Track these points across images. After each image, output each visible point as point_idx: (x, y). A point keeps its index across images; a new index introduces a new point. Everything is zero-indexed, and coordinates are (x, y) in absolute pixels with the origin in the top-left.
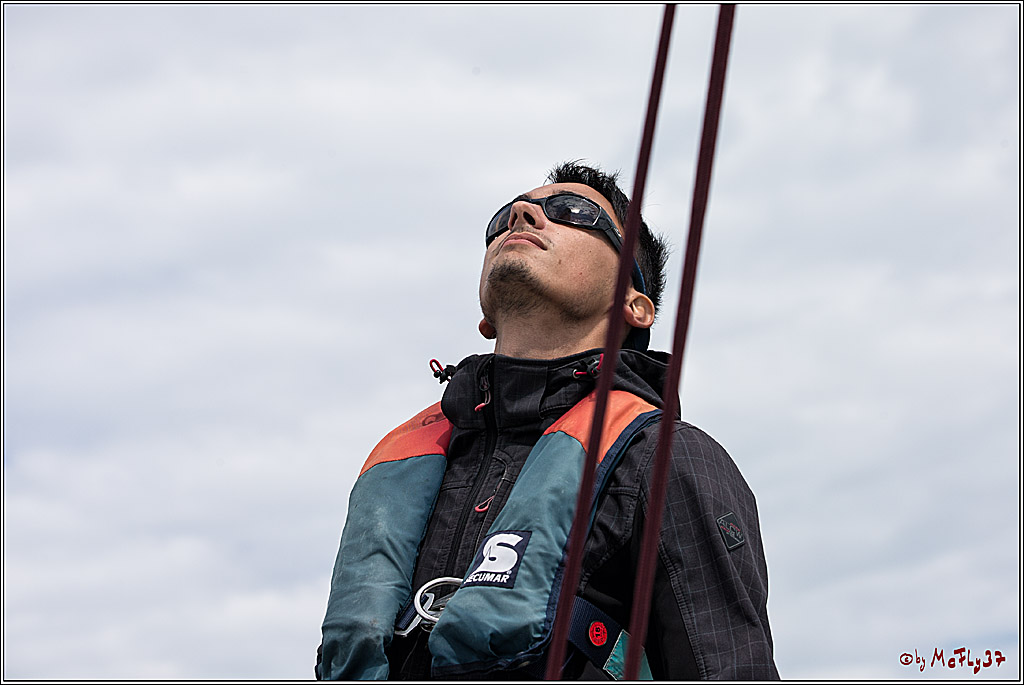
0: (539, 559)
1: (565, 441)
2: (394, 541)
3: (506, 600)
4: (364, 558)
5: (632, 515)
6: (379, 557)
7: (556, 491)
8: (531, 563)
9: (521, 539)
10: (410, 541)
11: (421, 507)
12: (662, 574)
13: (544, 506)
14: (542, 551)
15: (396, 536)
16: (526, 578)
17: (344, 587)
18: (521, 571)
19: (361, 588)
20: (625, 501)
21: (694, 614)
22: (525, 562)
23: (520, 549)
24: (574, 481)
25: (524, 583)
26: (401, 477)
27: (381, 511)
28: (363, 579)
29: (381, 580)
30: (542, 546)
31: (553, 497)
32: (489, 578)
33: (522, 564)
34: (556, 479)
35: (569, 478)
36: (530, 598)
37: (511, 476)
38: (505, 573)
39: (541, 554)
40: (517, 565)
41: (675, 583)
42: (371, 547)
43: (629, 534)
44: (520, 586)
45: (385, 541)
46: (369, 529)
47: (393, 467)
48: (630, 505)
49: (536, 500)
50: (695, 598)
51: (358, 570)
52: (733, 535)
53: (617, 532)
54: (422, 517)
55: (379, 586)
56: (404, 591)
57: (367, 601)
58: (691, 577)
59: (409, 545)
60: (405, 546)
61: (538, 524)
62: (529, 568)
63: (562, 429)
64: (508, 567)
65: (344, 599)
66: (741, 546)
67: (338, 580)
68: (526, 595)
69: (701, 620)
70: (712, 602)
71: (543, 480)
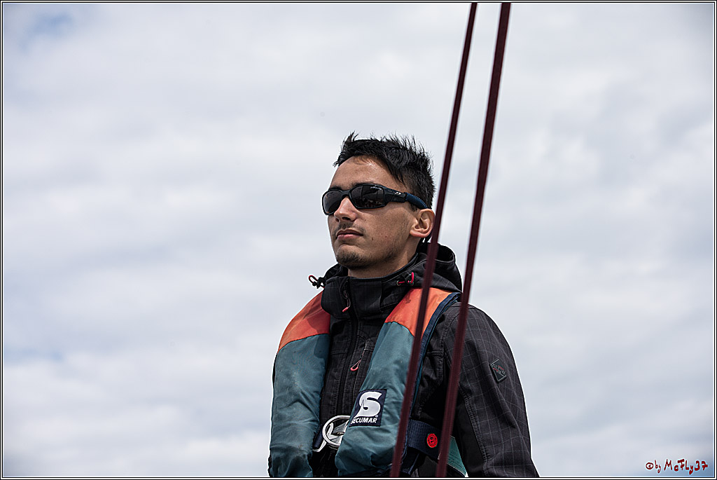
0: (393, 406)
1: (398, 329)
2: (306, 393)
3: (377, 433)
4: (290, 405)
5: (442, 367)
6: (298, 404)
7: (397, 362)
8: (389, 409)
9: (381, 394)
10: (315, 392)
11: (318, 369)
12: (460, 400)
13: (392, 373)
14: (394, 400)
15: (307, 390)
16: (387, 419)
17: (279, 424)
18: (383, 415)
19: (290, 425)
20: (437, 359)
21: (478, 422)
22: (385, 409)
23: (381, 400)
24: (407, 354)
25: (386, 422)
26: (305, 350)
27: (296, 374)
28: (291, 419)
29: (302, 419)
30: (394, 398)
31: (396, 366)
32: (365, 420)
33: (384, 410)
34: (397, 355)
35: (404, 352)
36: (391, 430)
37: (370, 347)
38: (374, 417)
39: (394, 403)
40: (381, 411)
41: (467, 404)
42: (293, 398)
43: (442, 379)
44: (384, 424)
45: (301, 394)
46: (290, 387)
47: (299, 344)
48: (440, 361)
49: (386, 369)
50: (479, 413)
51: (286, 413)
52: (500, 373)
53: (434, 378)
54: (320, 375)
55: (301, 423)
56: (315, 423)
57: (295, 433)
58: (476, 401)
59: (314, 394)
60: (312, 395)
61: (390, 384)
62: (388, 412)
63: (395, 320)
64: (375, 413)
65: (281, 431)
66: (505, 378)
67: (276, 419)
68: (388, 429)
69: (483, 426)
70: (489, 415)
71: (389, 356)
